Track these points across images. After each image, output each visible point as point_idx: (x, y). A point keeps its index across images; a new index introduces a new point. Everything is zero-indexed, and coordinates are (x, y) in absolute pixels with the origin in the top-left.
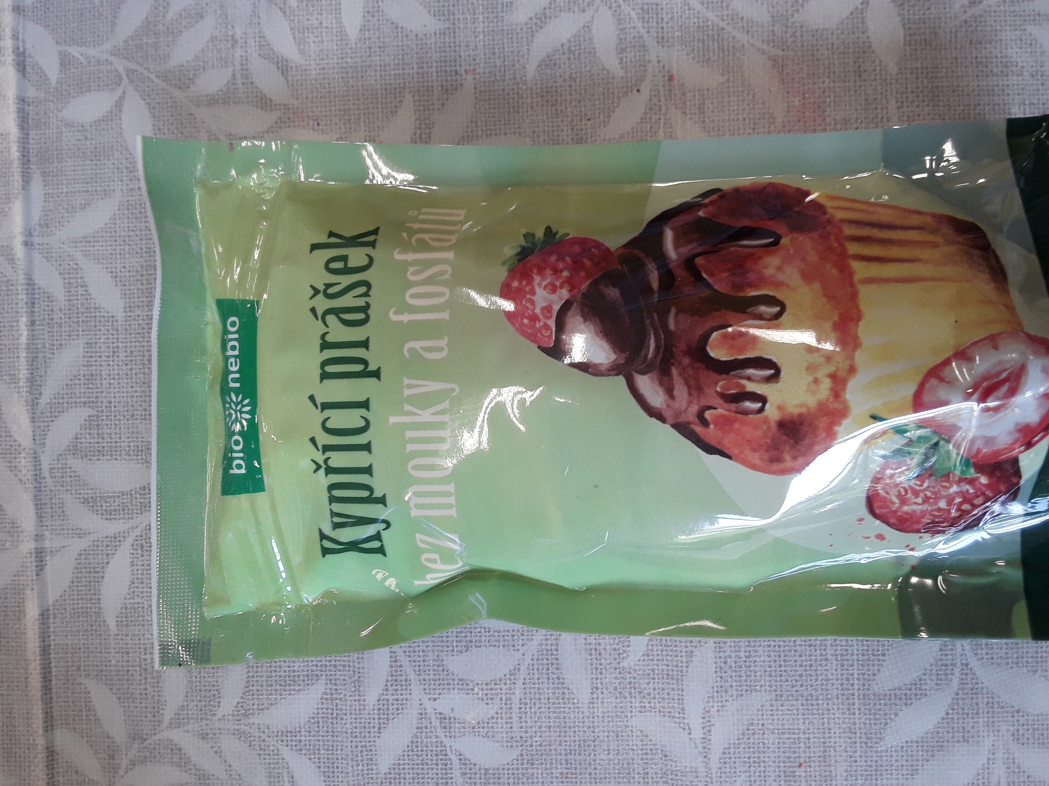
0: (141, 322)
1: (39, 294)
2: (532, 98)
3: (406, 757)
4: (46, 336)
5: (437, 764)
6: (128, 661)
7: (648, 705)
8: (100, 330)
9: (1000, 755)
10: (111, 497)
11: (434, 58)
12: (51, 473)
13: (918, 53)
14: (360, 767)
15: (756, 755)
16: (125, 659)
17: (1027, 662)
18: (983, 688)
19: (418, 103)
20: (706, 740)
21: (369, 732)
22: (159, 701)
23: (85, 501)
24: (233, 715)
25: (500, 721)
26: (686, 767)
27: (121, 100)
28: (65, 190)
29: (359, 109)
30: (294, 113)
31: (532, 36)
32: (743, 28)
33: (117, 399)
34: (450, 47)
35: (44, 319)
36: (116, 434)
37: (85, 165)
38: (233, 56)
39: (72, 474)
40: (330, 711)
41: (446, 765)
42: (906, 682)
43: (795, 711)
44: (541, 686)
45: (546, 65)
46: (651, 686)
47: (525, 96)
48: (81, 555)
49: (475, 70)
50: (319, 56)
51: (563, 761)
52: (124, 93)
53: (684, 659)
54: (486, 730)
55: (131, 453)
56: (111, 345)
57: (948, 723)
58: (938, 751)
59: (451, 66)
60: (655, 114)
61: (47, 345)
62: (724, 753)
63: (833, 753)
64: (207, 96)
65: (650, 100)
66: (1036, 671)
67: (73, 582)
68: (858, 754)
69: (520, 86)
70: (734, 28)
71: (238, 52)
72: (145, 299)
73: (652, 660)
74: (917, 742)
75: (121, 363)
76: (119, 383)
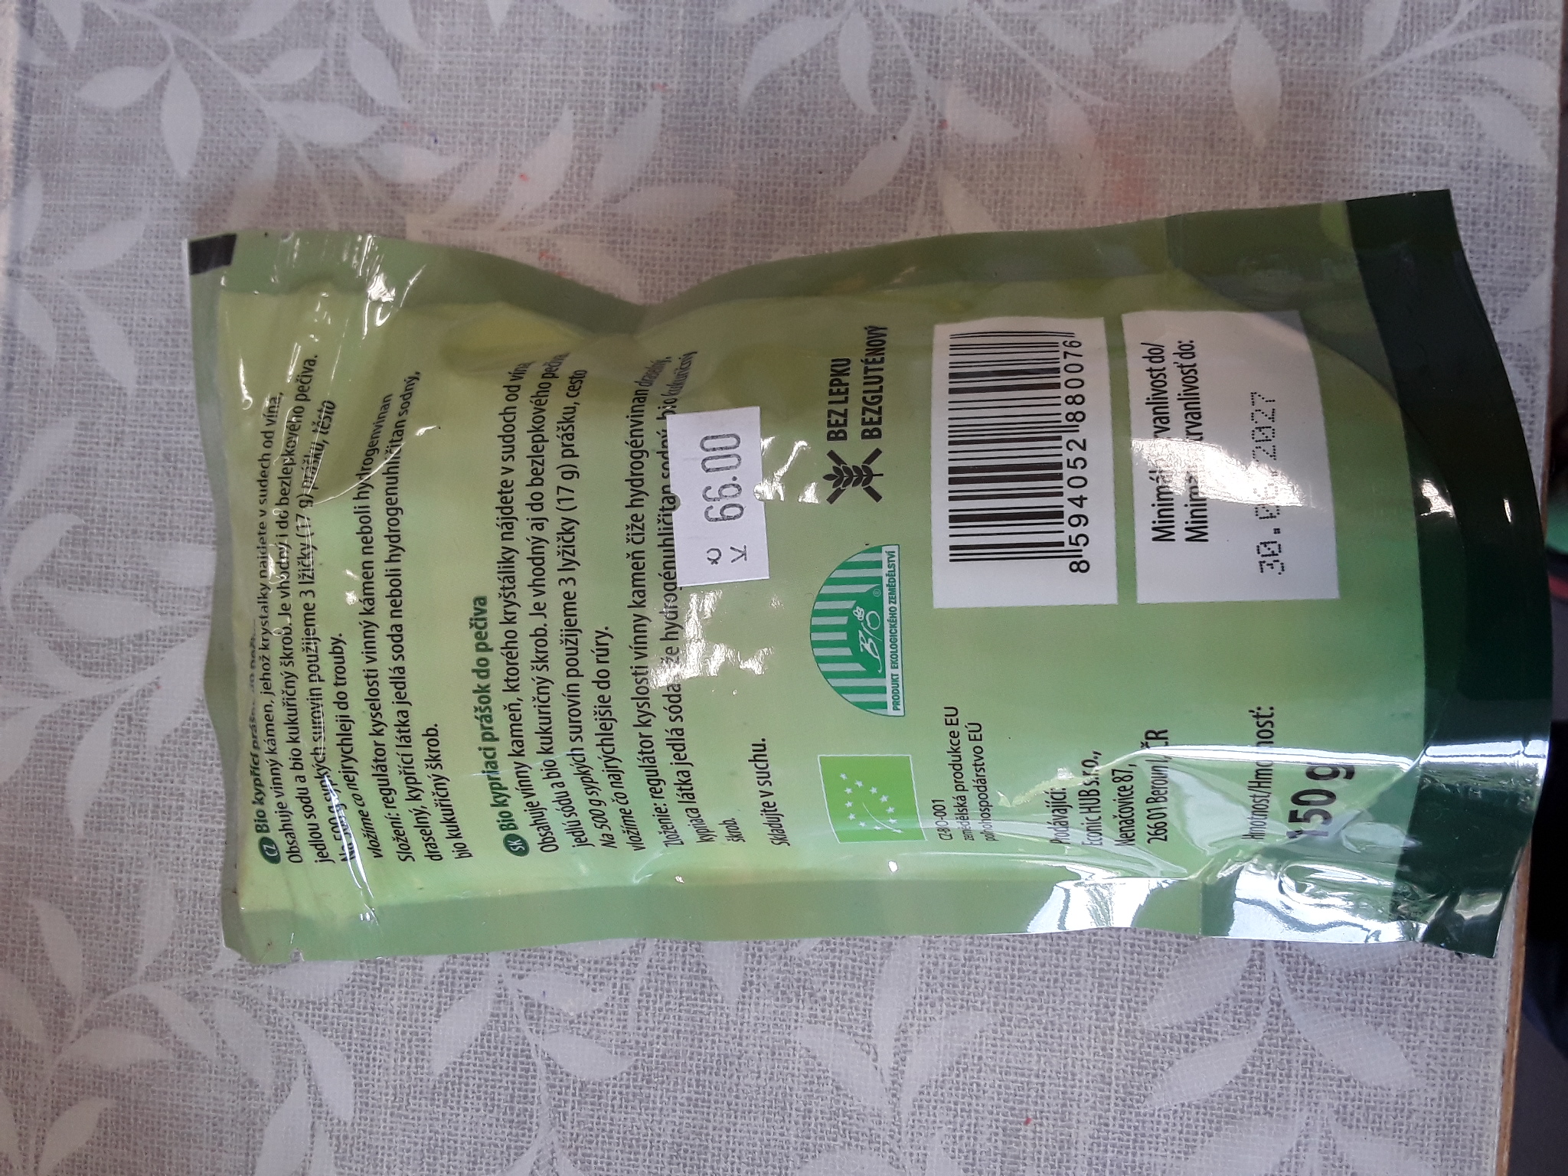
0: (159, 400)
1: (21, 346)
2: (743, 133)
3: (472, 1055)
4: (25, 408)
5: (515, 1069)
6: (95, 880)
7: (819, 1013)
8: (101, 406)
9: (1315, 1139)
10: (93, 644)
11: (609, 62)
12: (13, 601)
13: (1300, 120)
14: (407, 1063)
15: (967, 1099)
16: (92, 875)
17: (1368, 1009)
18: (1299, 1040)
19: (580, 125)
20: (897, 1072)
21: (424, 1014)
22: (133, 940)
23: (57, 647)
24: (235, 971)
25: (609, 1015)
26: (865, 1107)
27: (164, 80)
28: (73, 202)
29: (496, 124)
30: (403, 122)
31: (752, 44)
32: (1052, 62)
33: (115, 507)
34: (634, 49)
35: (25, 383)
36: (109, 555)
37: (102, 169)
38: (326, 33)
39: (44, 607)
40: (371, 978)
41: (528, 1071)
42: (1189, 1019)
43: (1027, 1044)
44: (672, 971)
45: (768, 88)
46: (828, 987)
47: (733, 129)
48: (43, 722)
49: (665, 84)
50: (446, 43)
51: (694, 1083)
52: (168, 72)
53: (878, 954)
54: (588, 1027)
55: (128, 584)
56: (114, 429)
57: (1244, 1085)
58: (1227, 1123)
59: (632, 76)
60: (916, 173)
61: (26, 420)
62: (921, 1093)
63: (1075, 1110)
64: (283, 86)
65: (910, 153)
66: (1380, 1024)
67: (29, 760)
68: (1111, 1114)
69: (728, 114)
70: (1039, 60)
71: (334, 29)
72: (168, 368)
73: (833, 950)
74: (1198, 1107)
75: (125, 455)
76: (120, 484)
